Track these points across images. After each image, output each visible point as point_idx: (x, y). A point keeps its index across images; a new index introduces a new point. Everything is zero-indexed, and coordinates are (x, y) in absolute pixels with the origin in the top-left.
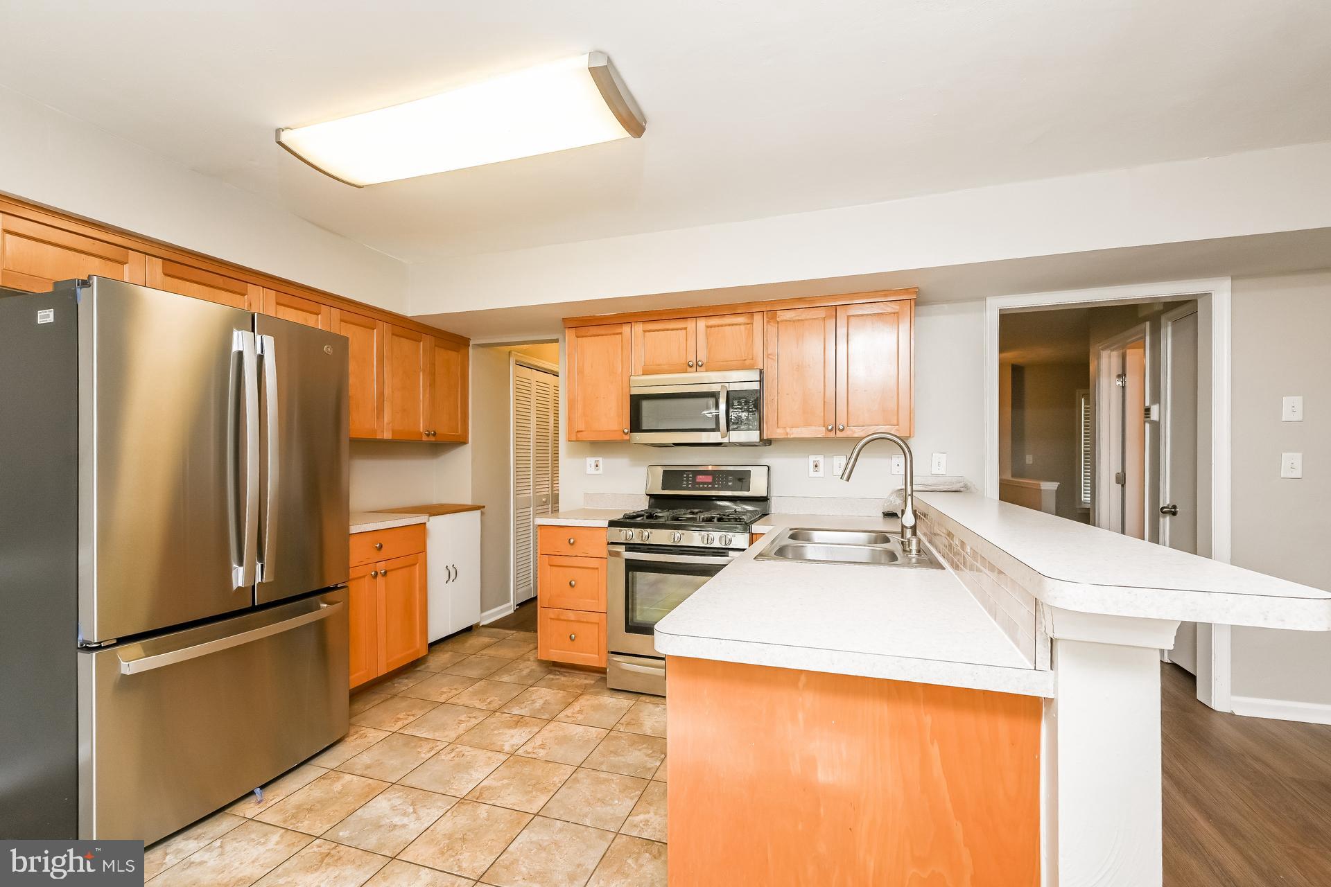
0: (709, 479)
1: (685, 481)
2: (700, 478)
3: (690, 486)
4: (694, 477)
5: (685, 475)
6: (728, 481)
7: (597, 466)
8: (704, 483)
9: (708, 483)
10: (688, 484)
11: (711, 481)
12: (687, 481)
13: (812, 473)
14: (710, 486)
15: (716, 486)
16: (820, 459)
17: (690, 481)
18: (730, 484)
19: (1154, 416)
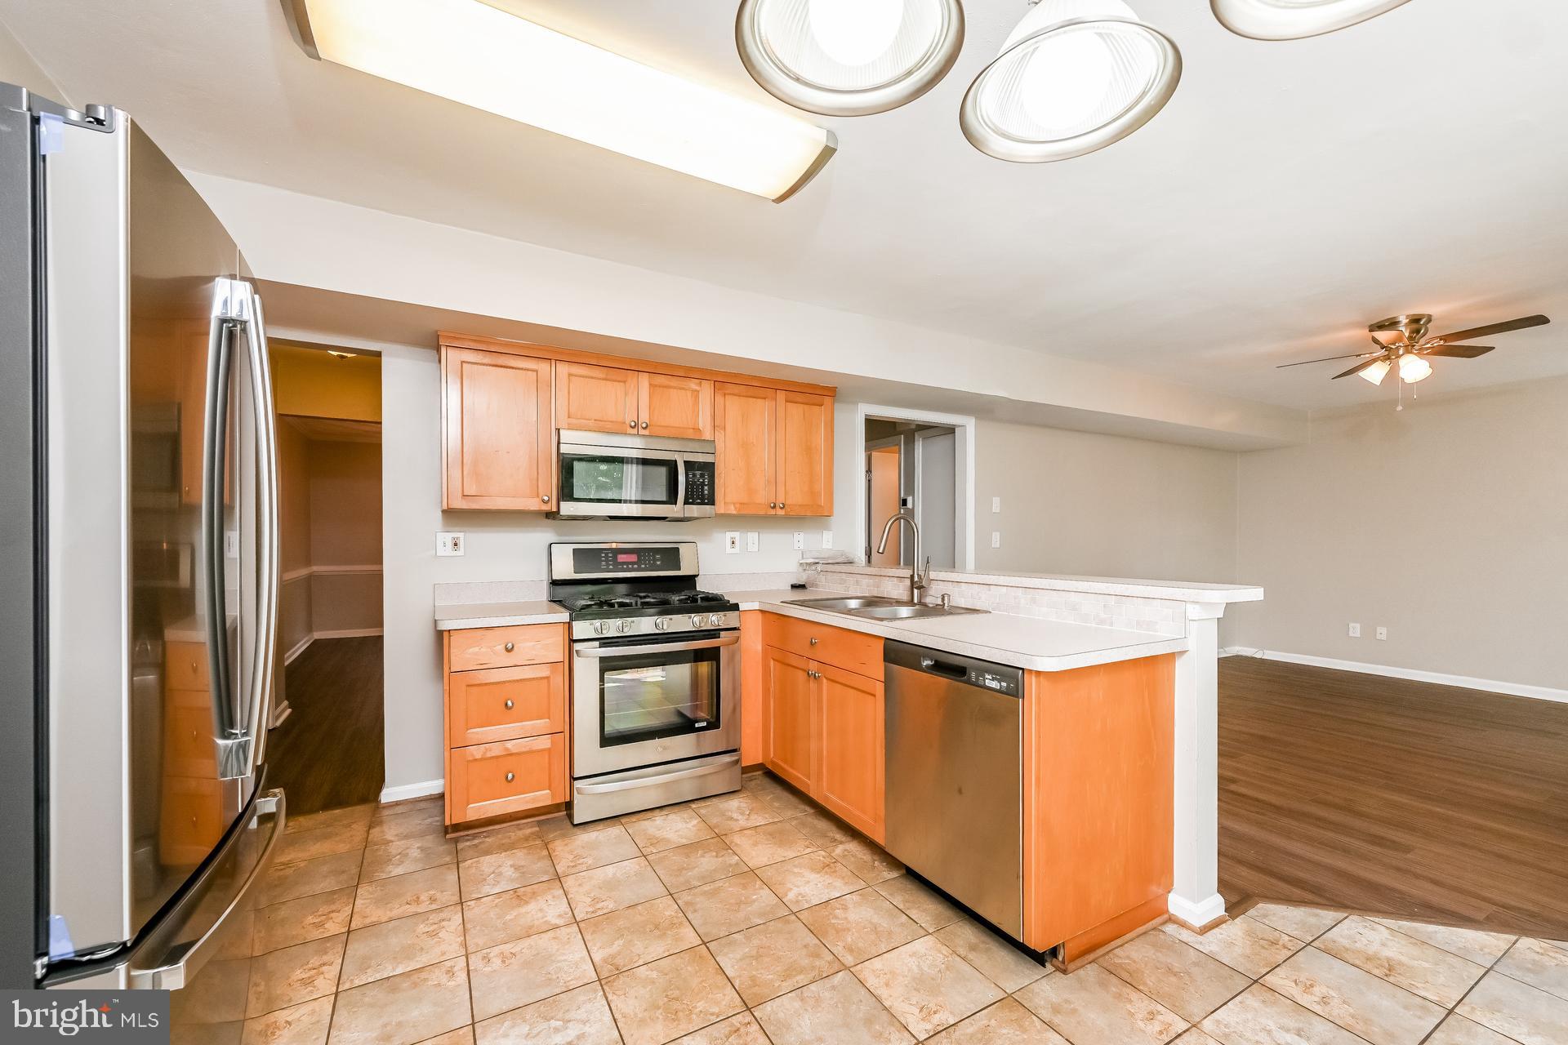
0: (633, 558)
1: (603, 561)
2: (622, 558)
3: (611, 567)
4: (615, 557)
5: (603, 555)
6: (655, 560)
7: (456, 545)
8: (627, 563)
9: (633, 563)
10: (608, 565)
11: (636, 560)
12: (607, 561)
13: (729, 550)
14: (636, 566)
15: (643, 566)
16: (736, 535)
17: (610, 561)
18: (658, 563)
19: (910, 505)
